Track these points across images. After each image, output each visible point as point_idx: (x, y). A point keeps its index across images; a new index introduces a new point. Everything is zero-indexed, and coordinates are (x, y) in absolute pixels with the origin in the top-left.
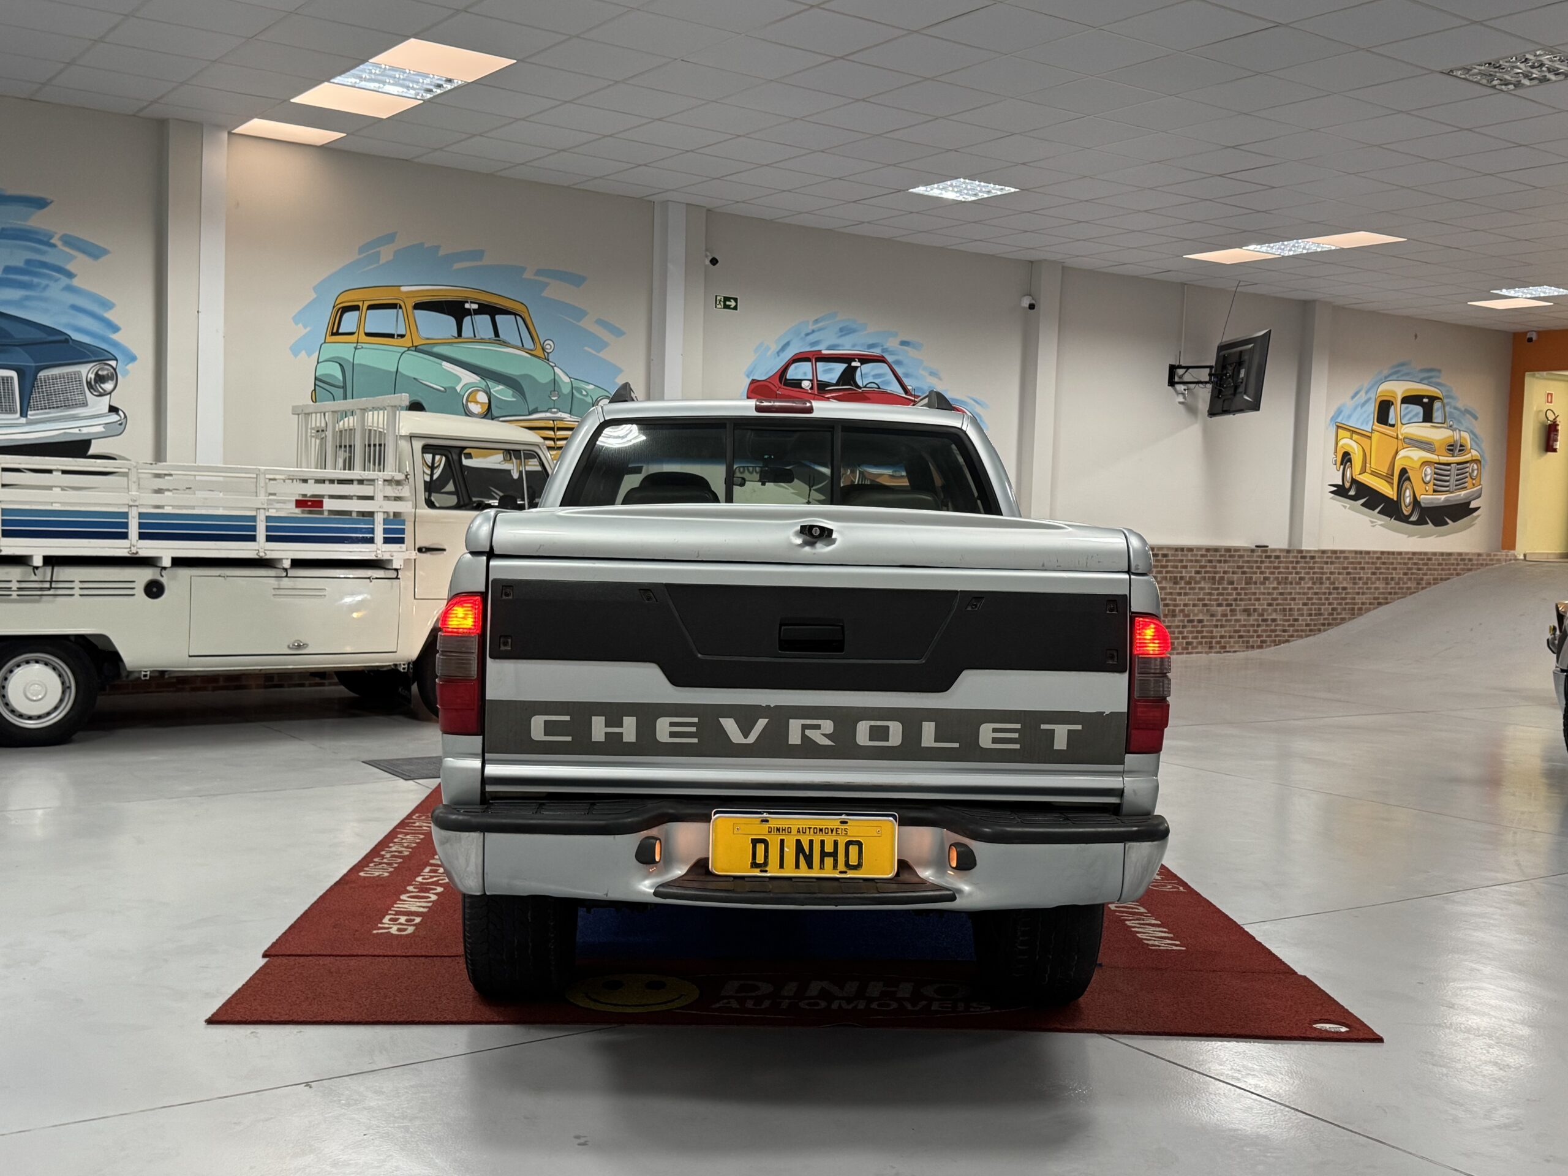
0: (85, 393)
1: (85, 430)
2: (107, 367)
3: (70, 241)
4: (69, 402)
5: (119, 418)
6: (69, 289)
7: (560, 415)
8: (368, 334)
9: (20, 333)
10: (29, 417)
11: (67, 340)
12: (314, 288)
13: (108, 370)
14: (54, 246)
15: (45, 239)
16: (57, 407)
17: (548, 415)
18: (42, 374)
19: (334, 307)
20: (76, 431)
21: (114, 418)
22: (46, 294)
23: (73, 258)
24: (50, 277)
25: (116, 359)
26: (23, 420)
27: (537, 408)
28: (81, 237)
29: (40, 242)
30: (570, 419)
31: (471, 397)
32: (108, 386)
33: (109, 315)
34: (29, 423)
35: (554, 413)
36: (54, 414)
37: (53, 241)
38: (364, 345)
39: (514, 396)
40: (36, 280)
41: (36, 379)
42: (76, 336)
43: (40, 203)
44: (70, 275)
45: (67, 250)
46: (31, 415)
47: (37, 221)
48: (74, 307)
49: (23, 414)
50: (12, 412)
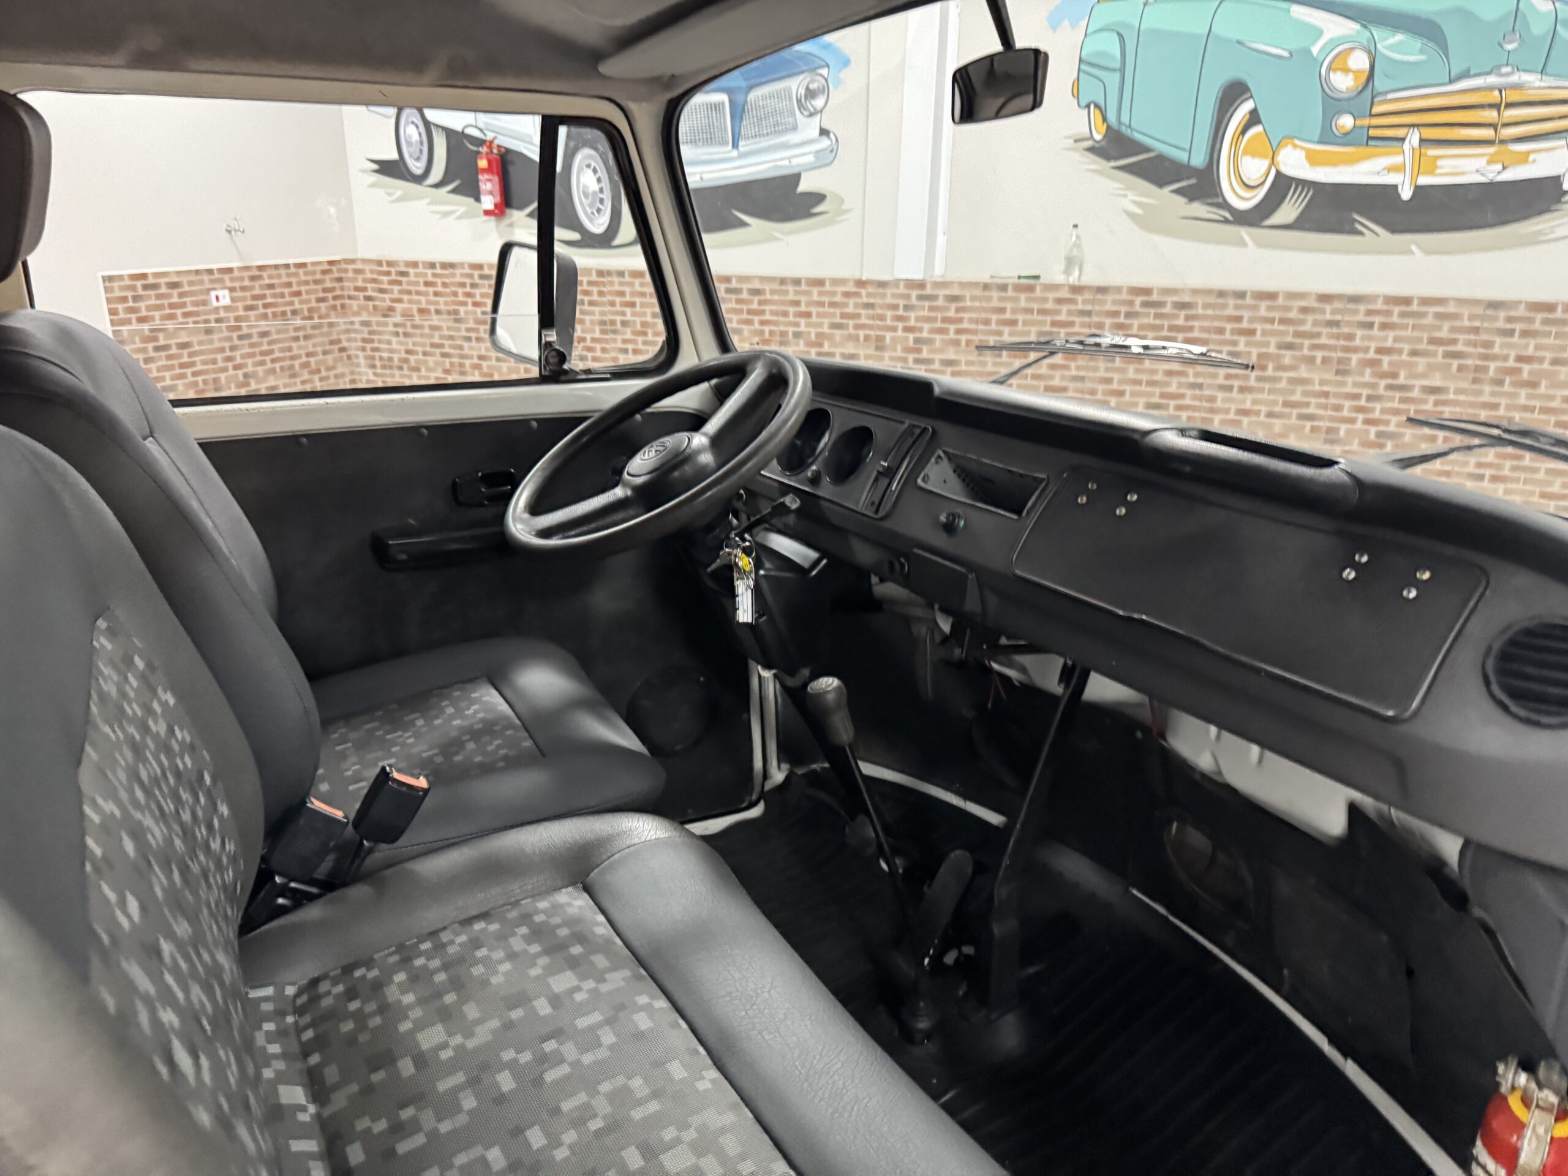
0: (795, 114)
1: (795, 161)
2: (819, 78)
4: (777, 125)
5: (830, 142)
7: (1515, 78)
10: (741, 149)
13: (818, 81)
16: (768, 134)
17: (1492, 80)
18: (752, 96)
20: (786, 162)
21: (825, 143)
25: (828, 66)
26: (735, 153)
27: (1468, 70)
30: (1537, 84)
31: (1339, 63)
32: (819, 102)
34: (742, 156)
35: (1507, 75)
36: (765, 143)
39: (1421, 51)
41: (746, 101)
46: (743, 146)
49: (735, 145)
50: (725, 143)
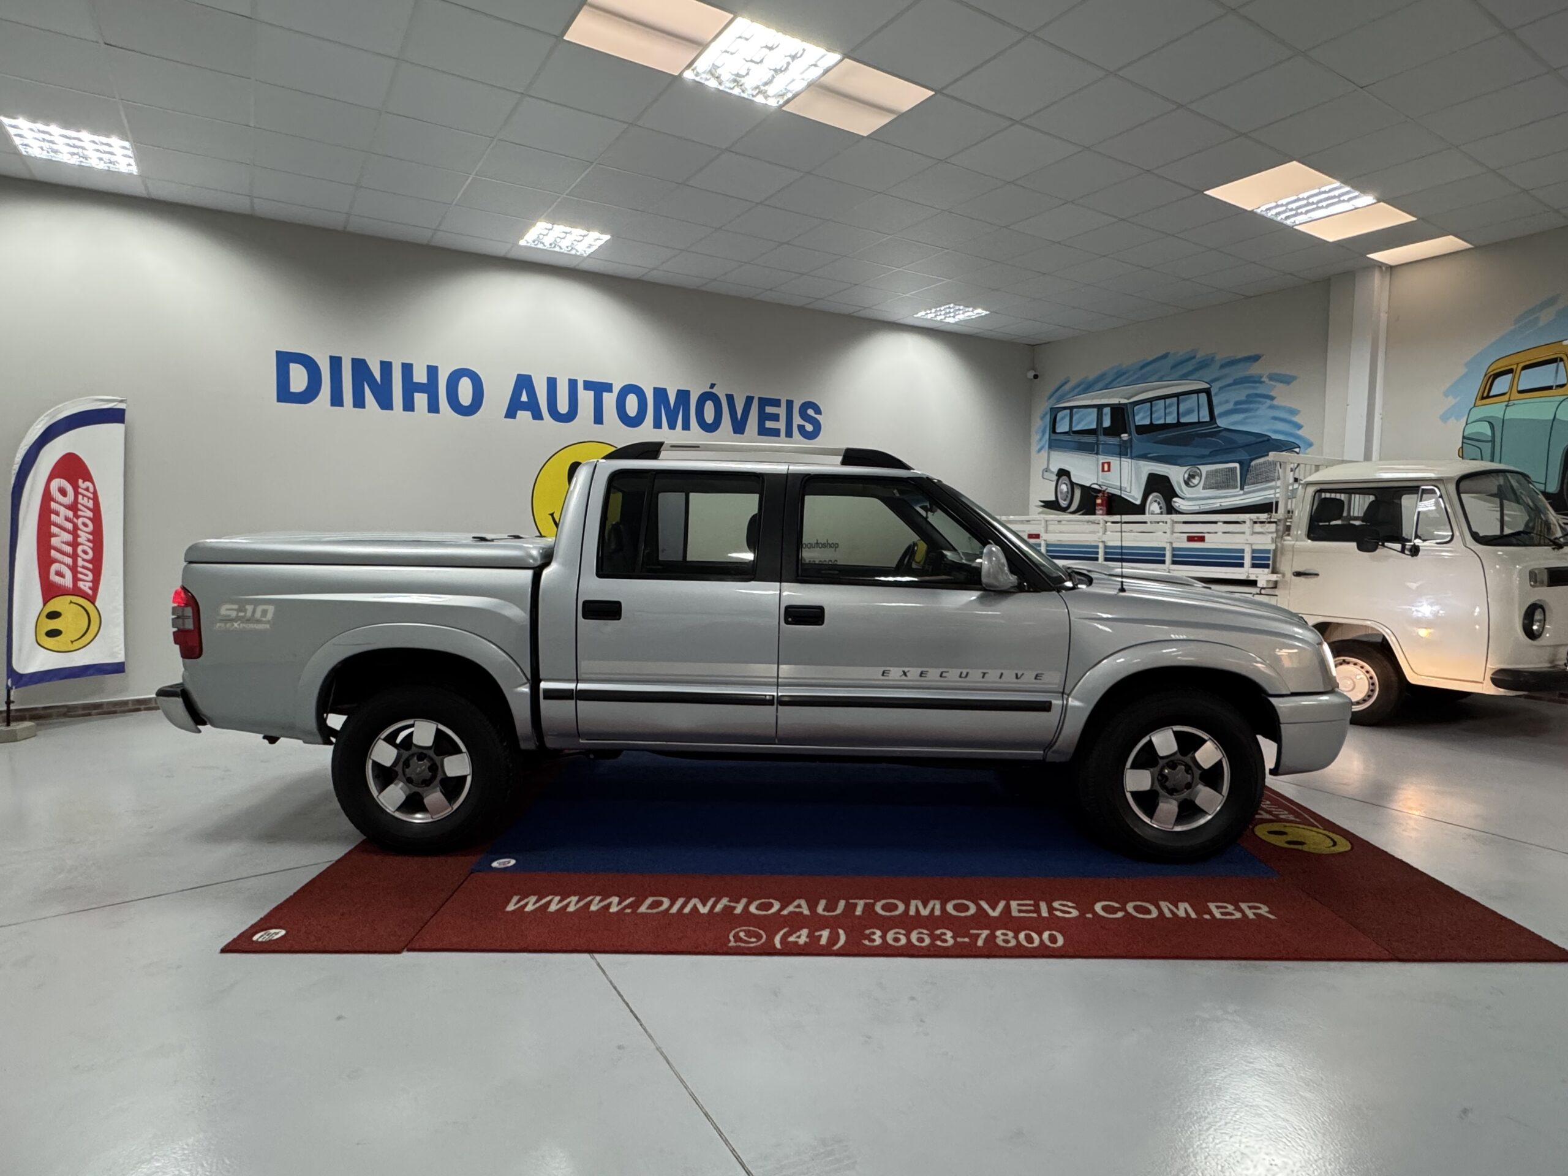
2: (1294, 453)
3: (1272, 377)
4: (1267, 477)
6: (1272, 407)
8: (1520, 392)
9: (1241, 440)
10: (1245, 490)
11: (1269, 439)
12: (1467, 365)
14: (1264, 382)
15: (1257, 379)
16: (1262, 482)
18: (1253, 463)
19: (1486, 375)
22: (1259, 412)
23: (1275, 386)
24: (1260, 402)
25: (1300, 447)
26: (1242, 492)
28: (1279, 372)
29: (1255, 382)
33: (1296, 419)
34: (1245, 493)
36: (1260, 486)
37: (1263, 380)
38: (1515, 402)
40: (1252, 406)
41: (1249, 466)
42: (1274, 436)
43: (1255, 358)
44: (1272, 398)
45: (1271, 383)
46: (1247, 488)
47: (1254, 370)
48: (1275, 418)
49: (1242, 488)
50: (1237, 487)
